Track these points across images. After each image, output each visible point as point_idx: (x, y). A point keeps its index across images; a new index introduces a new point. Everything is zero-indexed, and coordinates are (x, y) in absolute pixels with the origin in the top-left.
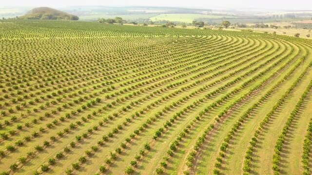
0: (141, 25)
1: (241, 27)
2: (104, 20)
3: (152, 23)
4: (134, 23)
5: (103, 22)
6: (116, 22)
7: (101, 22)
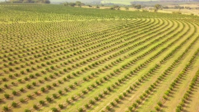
0: (94, 8)
1: (165, 8)
2: (68, 4)
3: (103, 5)
4: (90, 6)
5: (67, 5)
6: (76, 5)
7: (65, 5)
